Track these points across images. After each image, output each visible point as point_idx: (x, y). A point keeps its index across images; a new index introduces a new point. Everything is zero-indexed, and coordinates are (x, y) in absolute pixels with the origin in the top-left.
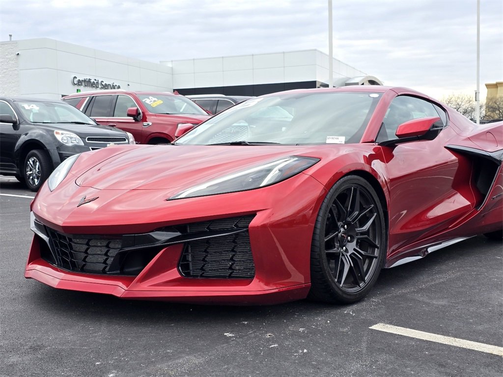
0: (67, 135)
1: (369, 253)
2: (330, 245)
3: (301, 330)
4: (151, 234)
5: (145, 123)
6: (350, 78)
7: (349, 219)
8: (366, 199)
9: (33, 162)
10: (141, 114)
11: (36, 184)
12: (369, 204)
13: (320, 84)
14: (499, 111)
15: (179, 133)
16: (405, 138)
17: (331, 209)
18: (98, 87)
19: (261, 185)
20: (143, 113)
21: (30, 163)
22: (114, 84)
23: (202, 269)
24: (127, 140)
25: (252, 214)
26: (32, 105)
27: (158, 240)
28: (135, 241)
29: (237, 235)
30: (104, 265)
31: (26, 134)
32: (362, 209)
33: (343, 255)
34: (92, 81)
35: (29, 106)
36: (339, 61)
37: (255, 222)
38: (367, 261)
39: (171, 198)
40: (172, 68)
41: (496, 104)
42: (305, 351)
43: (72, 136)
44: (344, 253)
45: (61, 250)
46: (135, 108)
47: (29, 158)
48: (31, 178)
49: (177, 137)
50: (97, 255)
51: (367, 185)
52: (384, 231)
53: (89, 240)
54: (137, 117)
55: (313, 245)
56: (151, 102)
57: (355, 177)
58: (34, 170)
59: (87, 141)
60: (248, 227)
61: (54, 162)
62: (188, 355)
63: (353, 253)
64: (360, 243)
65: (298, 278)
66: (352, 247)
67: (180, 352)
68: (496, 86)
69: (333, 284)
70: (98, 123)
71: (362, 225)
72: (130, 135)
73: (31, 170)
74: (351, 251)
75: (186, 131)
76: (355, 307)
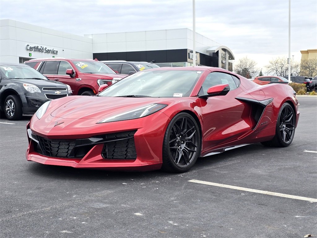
0: (31, 86)
1: (192, 149)
2: (172, 144)
3: (157, 182)
4: (89, 139)
5: (77, 79)
6: (210, 47)
7: (182, 133)
8: (190, 123)
9: (10, 102)
10: (75, 73)
11: (12, 116)
12: (192, 126)
13: (190, 51)
14: (309, 69)
15: (100, 89)
16: (212, 94)
17: (173, 128)
18: (43, 52)
19: (140, 117)
20: (76, 72)
21: (8, 103)
22: (54, 50)
23: (113, 155)
24: (67, 89)
25: (136, 130)
26: (9, 68)
27: (92, 142)
28: (82, 142)
29: (129, 139)
30: (67, 154)
31: (5, 86)
32: (188, 128)
33: (179, 150)
34: (39, 48)
35: (7, 68)
36: (202, 36)
37: (137, 134)
38: (191, 153)
39: (98, 123)
40: (92, 39)
41: (307, 64)
42: (157, 189)
43: (34, 87)
44: (180, 149)
45: (45, 147)
46: (71, 69)
47: (8, 100)
48: (9, 112)
49: (100, 92)
50: (64, 149)
51: (191, 117)
52: (199, 139)
53: (60, 142)
54: (72, 75)
55: (164, 145)
56: (81, 66)
57: (185, 113)
58: (11, 107)
59: (43, 90)
60: (133, 136)
61: (23, 102)
62: (106, 190)
63: (184, 149)
64: (188, 145)
65: (157, 160)
66: (183, 146)
67: (103, 189)
68: (307, 52)
69: (173, 163)
70: (49, 79)
71: (189, 136)
72: (68, 86)
73: (8, 107)
74: (183, 148)
75: (104, 88)
76: (184, 174)
